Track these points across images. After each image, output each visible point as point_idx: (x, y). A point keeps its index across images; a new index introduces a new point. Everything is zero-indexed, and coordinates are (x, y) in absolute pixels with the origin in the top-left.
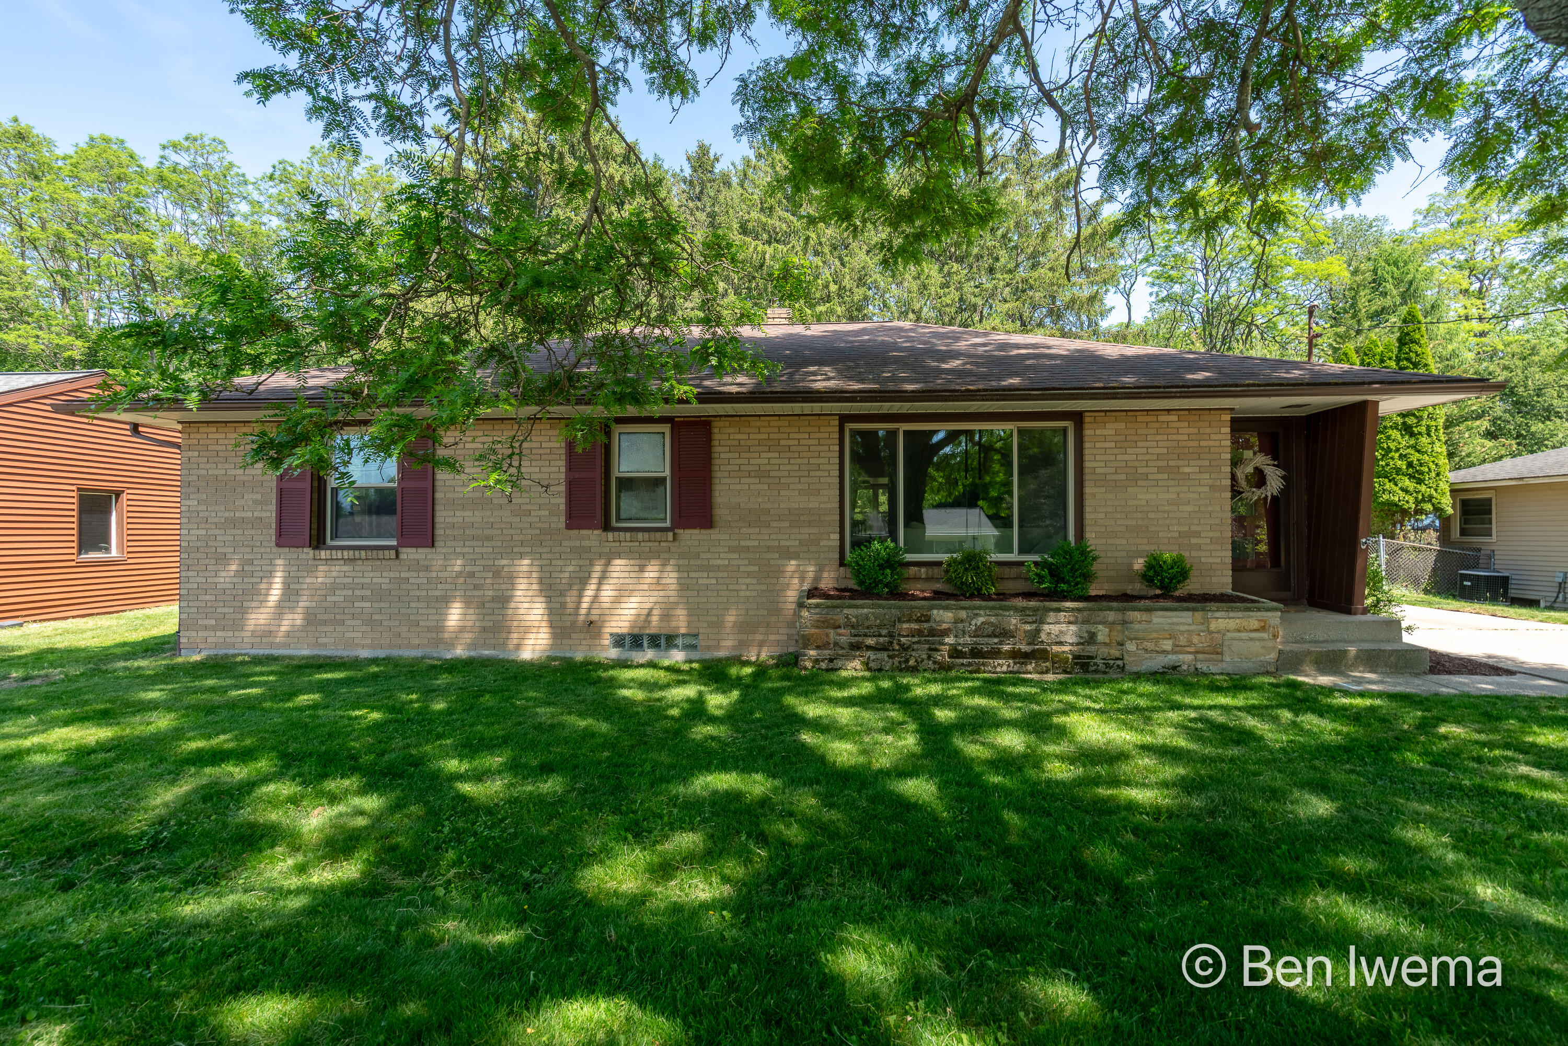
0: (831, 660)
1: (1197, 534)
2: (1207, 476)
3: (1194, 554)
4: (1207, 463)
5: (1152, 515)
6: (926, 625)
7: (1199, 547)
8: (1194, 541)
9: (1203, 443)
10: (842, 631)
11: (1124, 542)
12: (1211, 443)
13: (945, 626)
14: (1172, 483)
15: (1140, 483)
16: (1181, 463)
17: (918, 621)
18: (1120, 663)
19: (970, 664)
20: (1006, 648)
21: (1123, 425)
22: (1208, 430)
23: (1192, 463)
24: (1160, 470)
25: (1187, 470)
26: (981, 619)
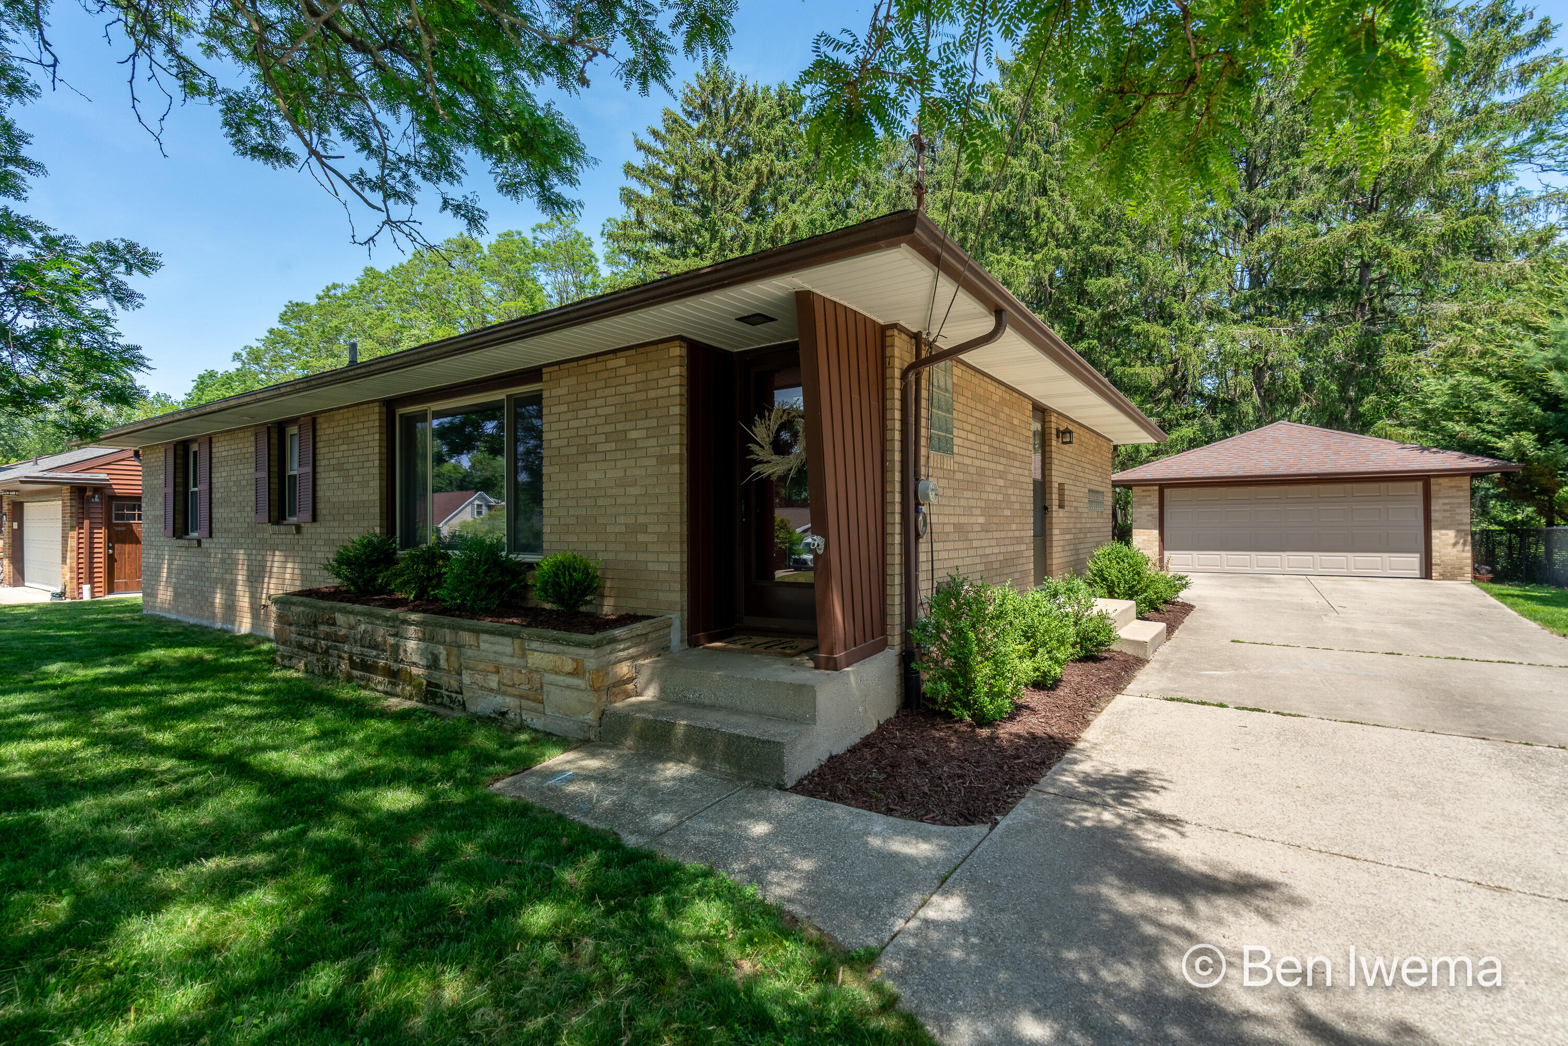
0: (291, 658)
1: (644, 528)
2: (653, 442)
3: (642, 557)
4: (653, 423)
5: (600, 502)
6: (333, 629)
7: (645, 547)
8: (641, 538)
9: (652, 394)
10: (293, 628)
11: (574, 538)
12: (660, 393)
13: (343, 632)
14: (619, 455)
15: (591, 457)
16: (628, 425)
17: (329, 624)
18: (460, 697)
19: (362, 678)
20: (382, 663)
21: (572, 381)
22: (656, 374)
23: (641, 424)
24: (608, 437)
25: (633, 435)
26: (363, 627)
